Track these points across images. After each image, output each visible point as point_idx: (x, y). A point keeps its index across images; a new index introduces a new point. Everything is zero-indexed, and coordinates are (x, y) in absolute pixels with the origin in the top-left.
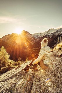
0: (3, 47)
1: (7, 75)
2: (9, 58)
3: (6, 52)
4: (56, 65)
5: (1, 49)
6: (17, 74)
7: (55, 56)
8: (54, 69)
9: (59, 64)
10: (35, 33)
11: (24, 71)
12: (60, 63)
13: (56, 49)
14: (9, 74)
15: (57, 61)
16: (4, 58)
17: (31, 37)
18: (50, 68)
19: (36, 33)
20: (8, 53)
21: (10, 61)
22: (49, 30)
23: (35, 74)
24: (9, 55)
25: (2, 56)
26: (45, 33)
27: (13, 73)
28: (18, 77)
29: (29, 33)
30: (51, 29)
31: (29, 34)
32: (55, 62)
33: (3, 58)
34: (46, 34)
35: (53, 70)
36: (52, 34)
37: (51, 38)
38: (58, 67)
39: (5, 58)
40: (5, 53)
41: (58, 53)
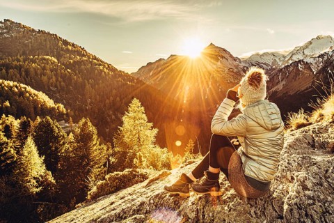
0: (136, 102)
1: (112, 203)
2: (154, 140)
3: (146, 118)
4: (305, 188)
5: (130, 109)
6: (142, 204)
7: (313, 146)
8: (293, 201)
9: (321, 185)
10: (254, 53)
11: (171, 196)
12: (326, 178)
13: (321, 115)
14: (122, 198)
15: (315, 168)
16: (139, 138)
17: (235, 70)
18: (275, 195)
19: (258, 54)
20: (151, 124)
21: (158, 150)
22: (311, 43)
23: (204, 216)
24: (156, 131)
25: (131, 131)
26: (293, 54)
27: (133, 200)
28: (143, 216)
29: (231, 56)
30: (318, 38)
31: (230, 59)
32: (302, 174)
33: (135, 139)
34: (295, 58)
35: (286, 207)
36: (322, 56)
37: (319, 72)
38: (309, 198)
39: (142, 140)
40: (142, 121)
41: (325, 135)
